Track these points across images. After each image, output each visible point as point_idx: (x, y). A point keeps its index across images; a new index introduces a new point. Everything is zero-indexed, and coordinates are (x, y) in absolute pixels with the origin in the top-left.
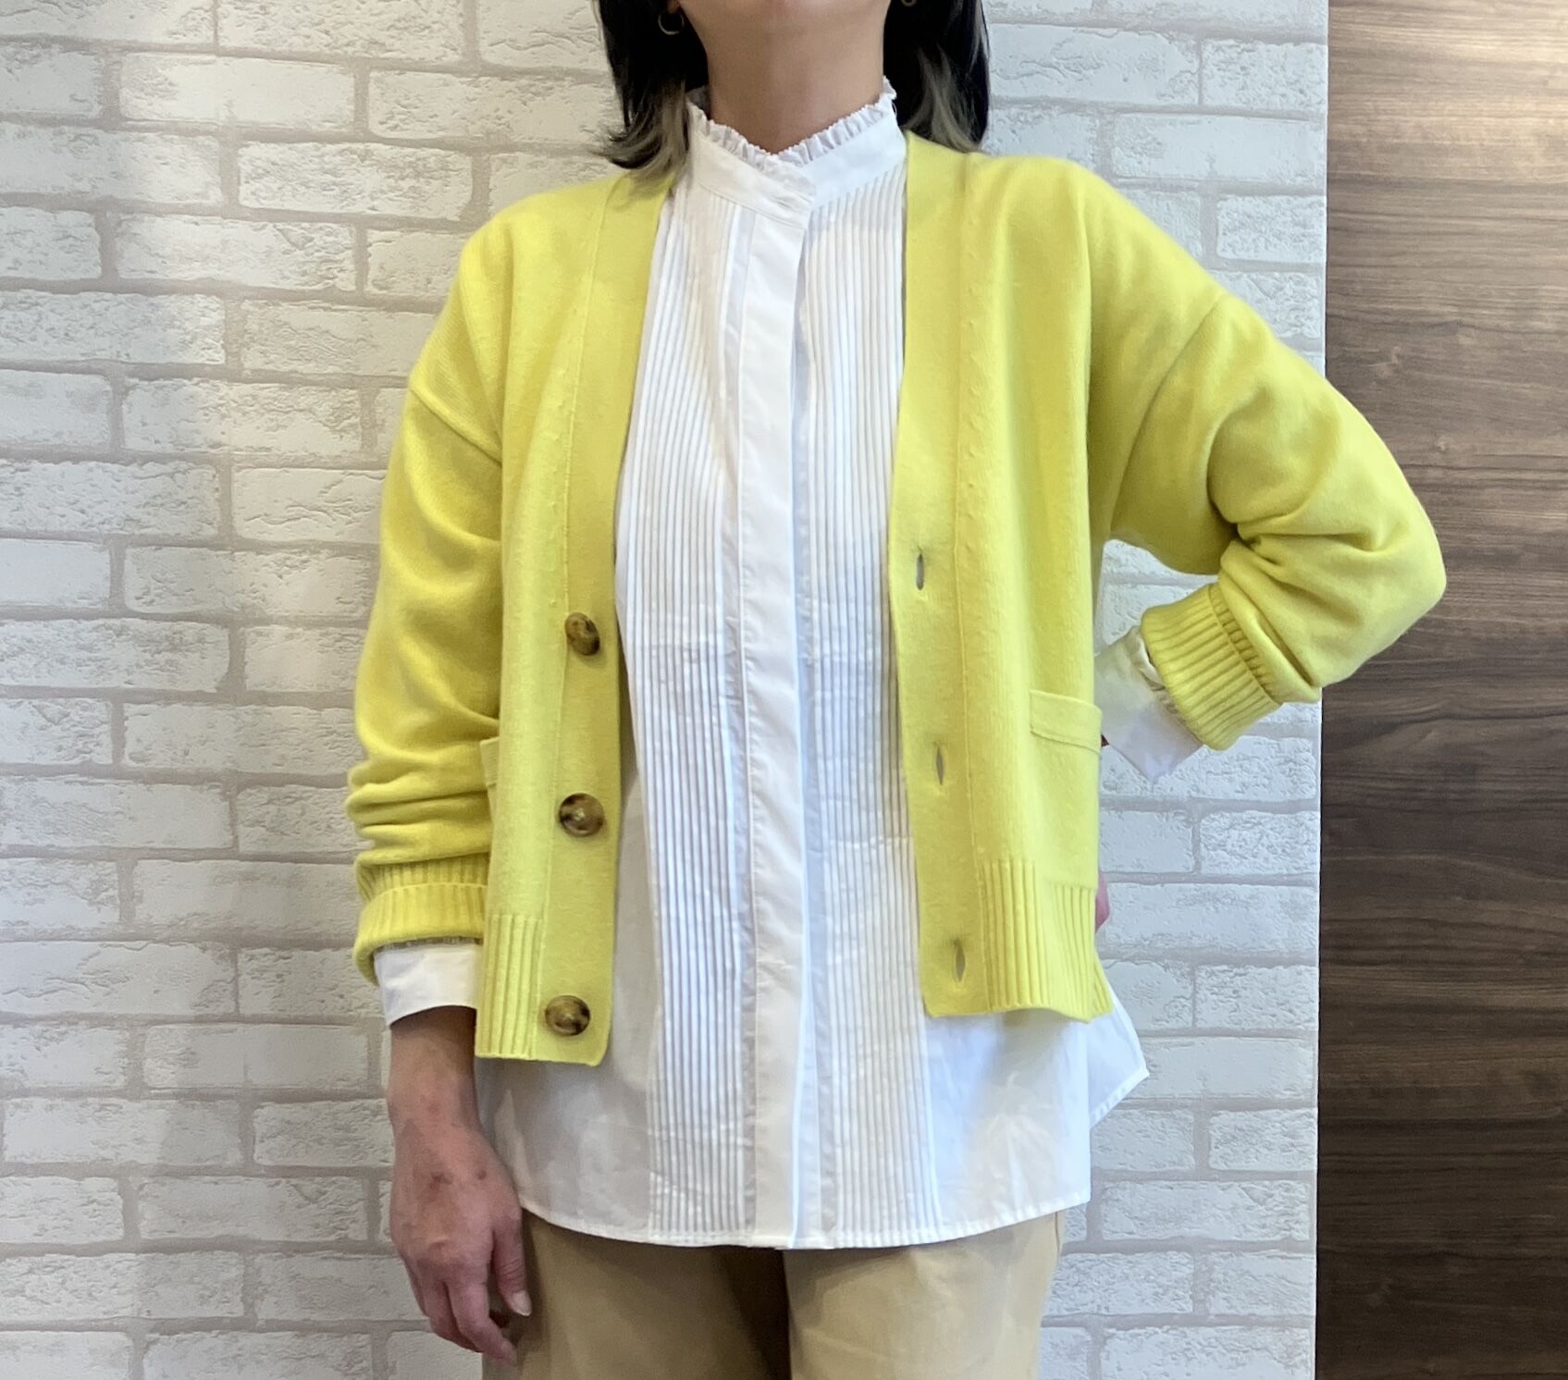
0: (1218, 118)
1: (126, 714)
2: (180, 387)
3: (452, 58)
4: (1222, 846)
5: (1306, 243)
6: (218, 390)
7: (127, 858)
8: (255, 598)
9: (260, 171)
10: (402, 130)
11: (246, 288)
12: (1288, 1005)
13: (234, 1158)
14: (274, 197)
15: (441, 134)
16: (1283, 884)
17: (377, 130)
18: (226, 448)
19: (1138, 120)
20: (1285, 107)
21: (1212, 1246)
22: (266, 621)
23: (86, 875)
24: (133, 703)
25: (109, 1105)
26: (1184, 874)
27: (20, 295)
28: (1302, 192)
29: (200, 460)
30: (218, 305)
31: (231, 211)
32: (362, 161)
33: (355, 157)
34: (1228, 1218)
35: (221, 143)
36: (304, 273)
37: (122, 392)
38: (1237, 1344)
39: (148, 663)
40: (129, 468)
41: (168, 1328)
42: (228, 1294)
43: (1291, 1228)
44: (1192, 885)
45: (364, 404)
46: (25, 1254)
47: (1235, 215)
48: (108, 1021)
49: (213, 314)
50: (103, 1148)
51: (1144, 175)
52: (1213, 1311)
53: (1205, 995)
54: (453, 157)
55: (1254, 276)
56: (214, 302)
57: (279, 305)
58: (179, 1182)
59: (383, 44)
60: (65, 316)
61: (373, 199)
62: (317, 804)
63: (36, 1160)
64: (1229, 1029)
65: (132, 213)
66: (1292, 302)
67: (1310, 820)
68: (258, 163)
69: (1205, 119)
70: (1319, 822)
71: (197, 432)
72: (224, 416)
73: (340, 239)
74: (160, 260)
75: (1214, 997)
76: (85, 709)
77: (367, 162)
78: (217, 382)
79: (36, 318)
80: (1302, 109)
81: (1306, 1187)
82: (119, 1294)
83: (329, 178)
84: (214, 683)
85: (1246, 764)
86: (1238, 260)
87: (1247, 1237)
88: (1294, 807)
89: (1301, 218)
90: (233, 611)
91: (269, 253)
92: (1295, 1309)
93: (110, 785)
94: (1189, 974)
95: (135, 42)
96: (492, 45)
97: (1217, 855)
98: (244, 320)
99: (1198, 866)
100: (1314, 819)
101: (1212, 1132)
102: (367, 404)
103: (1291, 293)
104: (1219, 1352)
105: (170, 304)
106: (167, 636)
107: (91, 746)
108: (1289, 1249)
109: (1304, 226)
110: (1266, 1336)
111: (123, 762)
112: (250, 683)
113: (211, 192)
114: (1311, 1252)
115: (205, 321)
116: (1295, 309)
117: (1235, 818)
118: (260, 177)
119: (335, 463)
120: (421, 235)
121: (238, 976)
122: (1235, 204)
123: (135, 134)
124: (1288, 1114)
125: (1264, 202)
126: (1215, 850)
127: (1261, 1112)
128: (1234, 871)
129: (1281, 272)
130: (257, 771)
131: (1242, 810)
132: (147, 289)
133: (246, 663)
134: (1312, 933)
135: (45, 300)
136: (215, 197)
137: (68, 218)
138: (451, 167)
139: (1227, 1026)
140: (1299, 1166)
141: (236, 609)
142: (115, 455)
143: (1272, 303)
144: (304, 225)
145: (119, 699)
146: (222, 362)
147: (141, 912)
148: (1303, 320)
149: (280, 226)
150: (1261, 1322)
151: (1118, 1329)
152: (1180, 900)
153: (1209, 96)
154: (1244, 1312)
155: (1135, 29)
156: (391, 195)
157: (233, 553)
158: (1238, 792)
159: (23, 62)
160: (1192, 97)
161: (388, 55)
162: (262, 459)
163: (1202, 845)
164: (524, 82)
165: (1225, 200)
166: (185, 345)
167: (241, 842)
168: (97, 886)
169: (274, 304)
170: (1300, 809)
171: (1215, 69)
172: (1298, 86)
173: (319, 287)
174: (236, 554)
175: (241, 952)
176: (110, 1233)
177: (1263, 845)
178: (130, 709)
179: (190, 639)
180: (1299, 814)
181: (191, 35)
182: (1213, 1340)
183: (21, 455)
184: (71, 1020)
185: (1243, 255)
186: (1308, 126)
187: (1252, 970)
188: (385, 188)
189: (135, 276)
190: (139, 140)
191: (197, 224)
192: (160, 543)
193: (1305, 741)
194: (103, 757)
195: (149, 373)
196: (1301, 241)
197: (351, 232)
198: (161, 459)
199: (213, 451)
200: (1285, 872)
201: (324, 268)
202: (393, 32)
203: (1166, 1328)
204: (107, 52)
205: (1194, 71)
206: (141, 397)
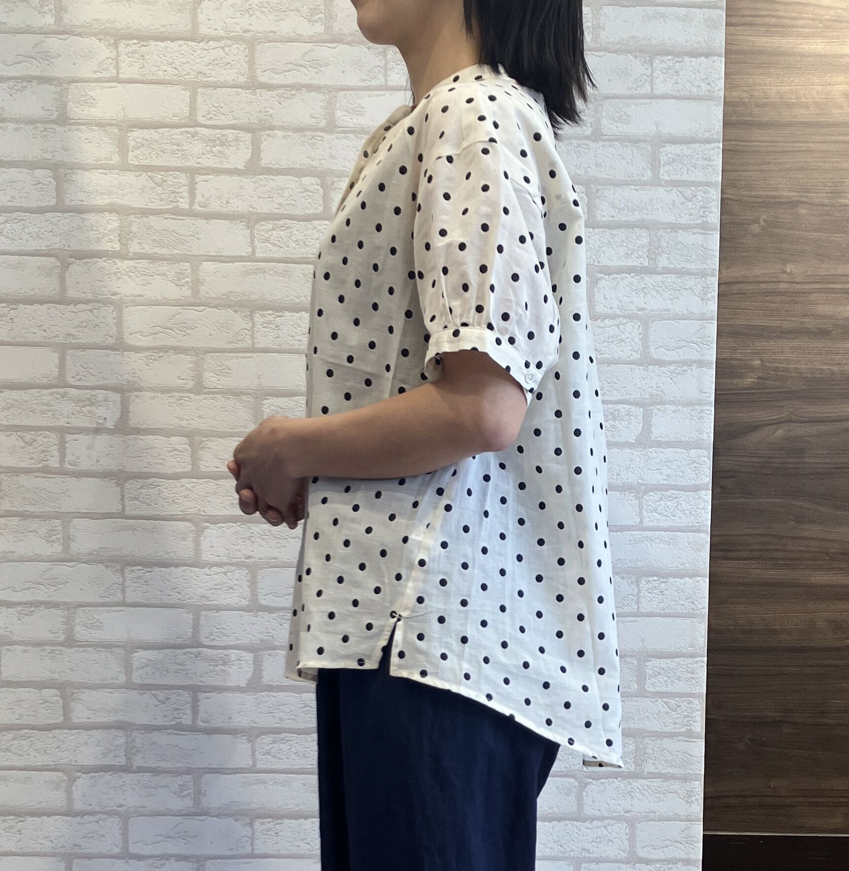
0: (661, 101)
1: (66, 440)
2: (95, 263)
3: (242, 79)
4: (655, 511)
5: (710, 169)
6: (116, 264)
7: (66, 517)
8: (135, 377)
9: (139, 144)
10: (215, 120)
11: (132, 209)
12: (691, 600)
13: (122, 679)
14: (146, 159)
15: (235, 122)
16: (688, 532)
17: (202, 120)
18: (120, 295)
19: (616, 103)
20: (700, 93)
21: (645, 734)
22: (140, 390)
23: (44, 527)
24: (70, 434)
25: (56, 650)
26: (633, 526)
27: (14, 215)
28: (708, 141)
29: (106, 302)
30: (116, 218)
31: (124, 167)
32: (193, 137)
33: (189, 135)
34: (656, 719)
35: (119, 130)
36: (162, 200)
37: (65, 266)
38: (659, 789)
39: (78, 412)
40: (69, 307)
41: (86, 770)
42: (117, 752)
43: (691, 725)
44: (638, 532)
45: (193, 270)
46: (11, 730)
47: (670, 155)
48: (55, 605)
49: (114, 223)
50: (52, 673)
51: (619, 134)
52: (646, 770)
53: (644, 594)
54: (242, 134)
55: (680, 189)
56: (114, 217)
57: (148, 217)
58: (93, 692)
59: (205, 74)
60: (37, 226)
61: (198, 158)
62: (166, 489)
63: (17, 679)
64: (657, 613)
65: (73, 169)
66: (701, 203)
67: (706, 495)
68: (138, 140)
69: (654, 101)
70: (710, 497)
71: (104, 287)
72: (119, 278)
73: (181, 180)
74: (86, 194)
75: (650, 595)
76: (45, 437)
77: (196, 138)
78: (116, 260)
79: (22, 227)
80: (709, 94)
81: (700, 702)
82: (60, 751)
83: (175, 147)
84: (113, 423)
85: (669, 464)
86: (671, 180)
87: (665, 729)
88: (696, 489)
89: (708, 156)
90: (123, 384)
91: (143, 189)
92: (692, 770)
93: (59, 479)
94: (635, 582)
95: (75, 77)
96: (263, 72)
97: (653, 516)
98: (130, 226)
99: (641, 522)
100: (707, 495)
101: (647, 671)
102: (195, 270)
103: (701, 198)
104: (649, 793)
105: (92, 218)
106: (88, 398)
107: (48, 457)
108: (688, 737)
109: (710, 160)
110: (676, 785)
111: (65, 466)
112: (132, 423)
113: (113, 157)
114: (702, 739)
115: (110, 227)
116: (704, 207)
117: (663, 495)
118: (139, 148)
119: (178, 303)
120: (224, 178)
121: (125, 581)
122: (671, 150)
123: (74, 127)
124: (690, 660)
125: (687, 147)
126: (651, 512)
127: (675, 659)
128: (662, 524)
129: (696, 186)
130: (136, 470)
131: (667, 490)
132: (80, 210)
133: (129, 412)
134: (705, 559)
135: (27, 217)
136: (116, 159)
137: (39, 173)
138: (240, 139)
139: (656, 611)
140: (696, 690)
141: (124, 383)
142: (62, 300)
143: (690, 204)
144: (162, 173)
145: (63, 432)
146: (118, 249)
147: (74, 547)
148: (707, 214)
149: (149, 174)
150: (673, 777)
151: (593, 779)
152: (631, 540)
153: (656, 88)
154: (663, 771)
155: (615, 52)
156: (208, 156)
157: (123, 352)
158: (665, 480)
159: (17, 90)
160: (647, 89)
161: (208, 79)
162: (139, 301)
163: (644, 510)
164: (280, 91)
165: (664, 146)
166: (98, 240)
167: (126, 509)
168: (51, 532)
169: (146, 217)
170: (699, 490)
171: (660, 73)
172: (707, 81)
173: (170, 207)
174: (125, 353)
175: (126, 568)
176: (56, 719)
177: (678, 510)
178: (69, 437)
179: (100, 399)
180: (699, 492)
181: (104, 72)
182: (646, 787)
183: (14, 301)
184: (37, 604)
185: (674, 177)
186: (713, 104)
187: (671, 580)
188: (205, 152)
189: (73, 203)
190: (77, 130)
191: (106, 174)
192: (85, 347)
193: (703, 451)
194: (54, 462)
195: (81, 256)
196: (707, 169)
197: (187, 176)
198: (86, 302)
199: (113, 297)
200: (691, 524)
201: (172, 196)
202: (211, 67)
203: (619, 779)
204: (61, 84)
205: (648, 74)
206: (76, 268)
